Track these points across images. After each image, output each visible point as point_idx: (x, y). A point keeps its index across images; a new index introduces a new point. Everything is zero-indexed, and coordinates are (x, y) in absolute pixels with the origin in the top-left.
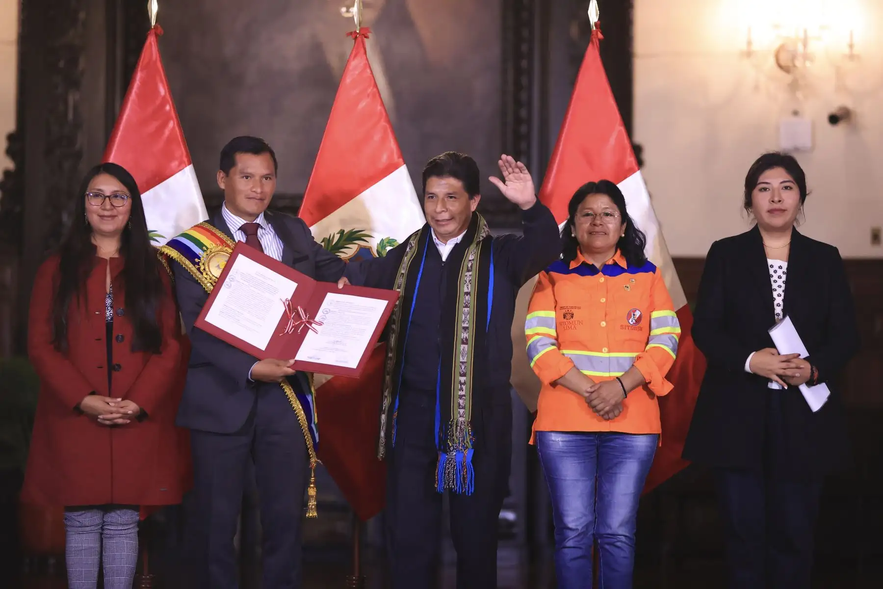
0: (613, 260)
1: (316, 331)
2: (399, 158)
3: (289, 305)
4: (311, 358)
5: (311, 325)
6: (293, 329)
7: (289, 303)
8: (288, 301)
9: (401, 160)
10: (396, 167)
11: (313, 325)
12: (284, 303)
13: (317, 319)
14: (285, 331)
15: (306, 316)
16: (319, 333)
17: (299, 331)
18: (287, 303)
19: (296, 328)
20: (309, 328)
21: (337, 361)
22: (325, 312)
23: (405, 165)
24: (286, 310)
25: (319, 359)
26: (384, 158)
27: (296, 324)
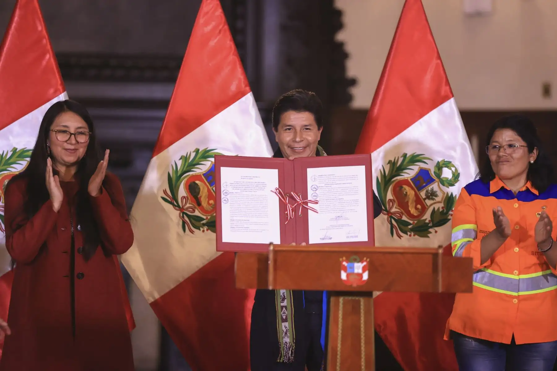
0: (527, 187)
1: (315, 211)
2: (246, 86)
3: (280, 193)
4: (323, 239)
5: (307, 206)
6: (293, 213)
7: (279, 191)
8: (278, 189)
9: (248, 88)
10: (243, 94)
11: (309, 204)
12: (276, 193)
13: (310, 198)
14: (287, 218)
15: (299, 197)
16: (319, 212)
17: (300, 214)
18: (278, 191)
19: (295, 210)
20: (307, 209)
21: (348, 237)
22: (314, 189)
23: (251, 93)
24: (279, 198)
25: (331, 238)
26: (233, 88)
27: (293, 207)
